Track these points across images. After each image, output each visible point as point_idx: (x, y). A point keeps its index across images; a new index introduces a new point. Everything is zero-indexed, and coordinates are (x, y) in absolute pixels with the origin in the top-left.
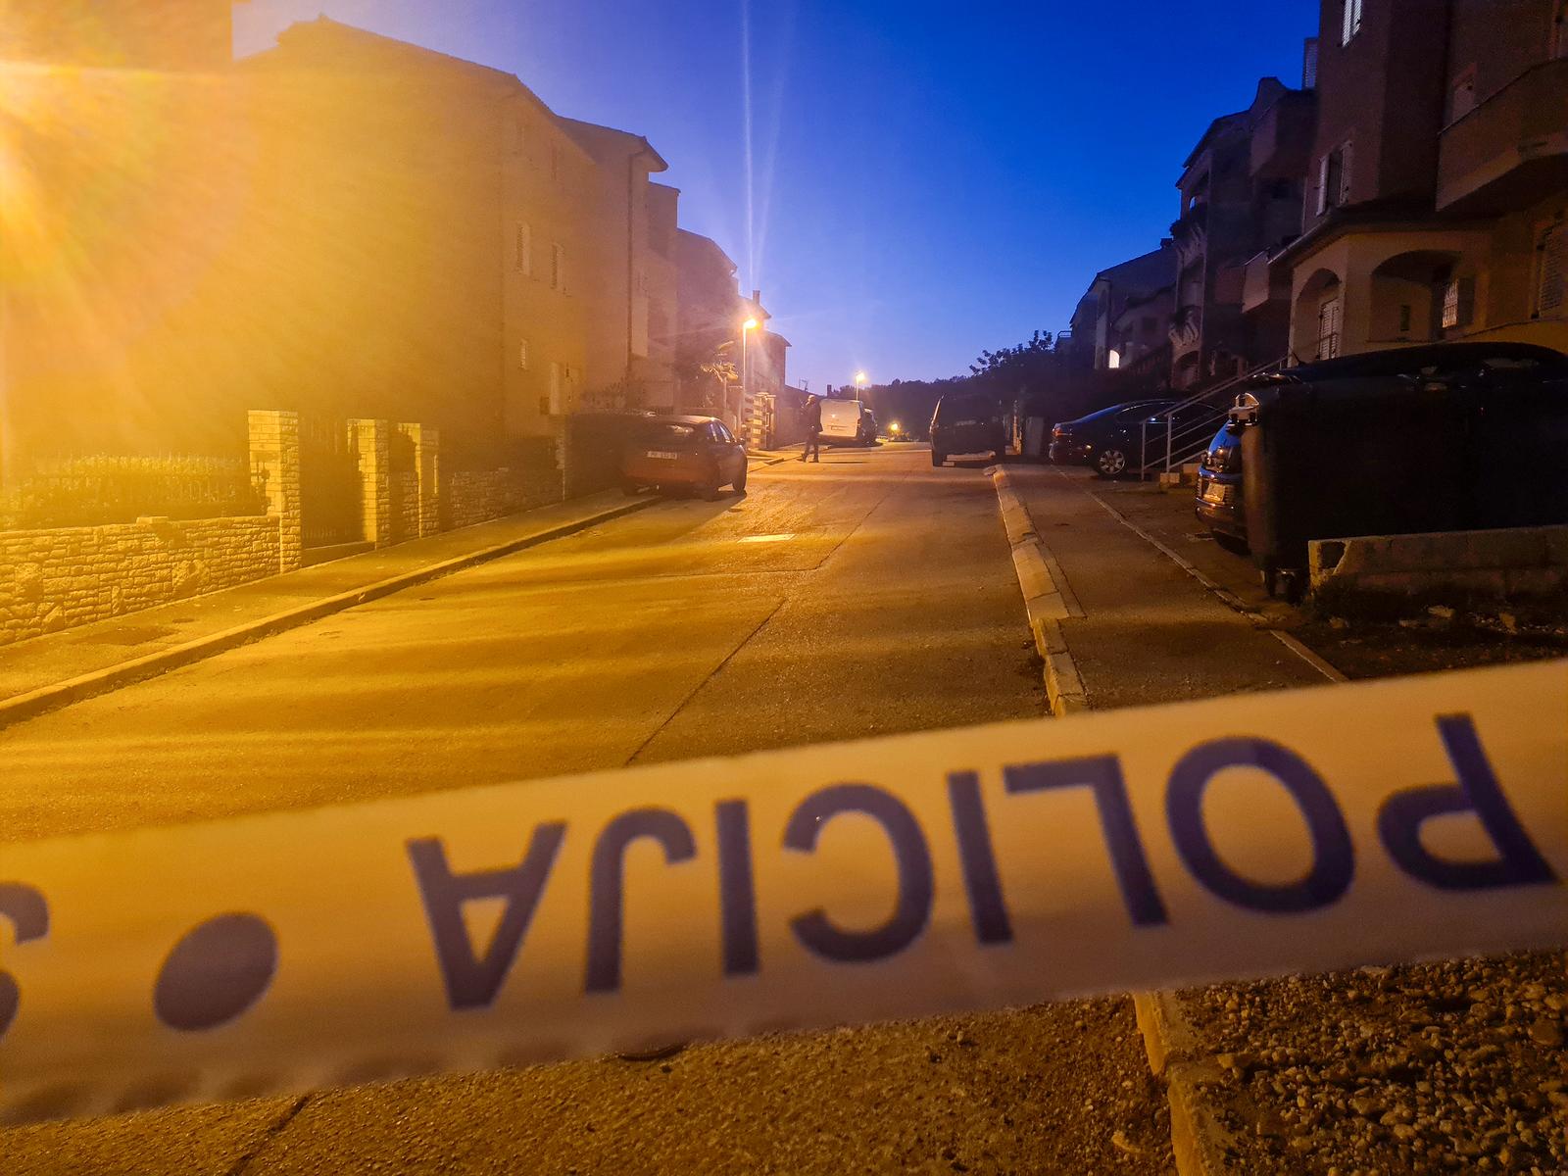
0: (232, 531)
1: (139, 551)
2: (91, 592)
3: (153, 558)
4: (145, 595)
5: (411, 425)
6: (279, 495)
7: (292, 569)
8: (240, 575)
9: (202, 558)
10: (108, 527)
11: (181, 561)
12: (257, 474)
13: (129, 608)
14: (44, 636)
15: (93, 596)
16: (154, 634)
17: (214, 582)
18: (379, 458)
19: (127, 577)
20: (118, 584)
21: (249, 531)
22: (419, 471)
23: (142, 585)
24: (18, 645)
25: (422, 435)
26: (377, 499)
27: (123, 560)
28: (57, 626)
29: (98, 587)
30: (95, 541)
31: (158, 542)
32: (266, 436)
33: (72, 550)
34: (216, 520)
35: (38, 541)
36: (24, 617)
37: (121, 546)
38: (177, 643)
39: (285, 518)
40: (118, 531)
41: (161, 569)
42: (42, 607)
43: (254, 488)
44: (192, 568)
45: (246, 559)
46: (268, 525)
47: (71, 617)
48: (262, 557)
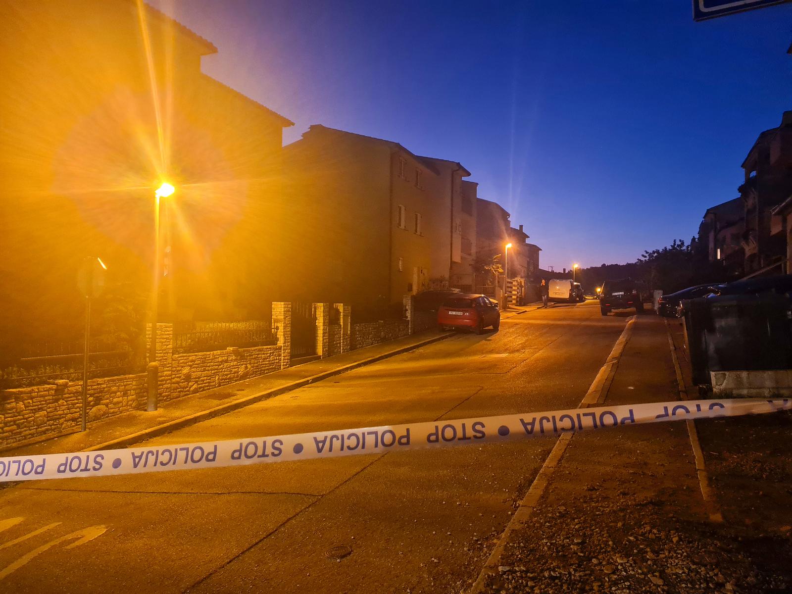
0: (263, 352)
1: (226, 361)
2: (209, 378)
3: (232, 364)
4: (228, 379)
5: (339, 304)
6: (282, 336)
7: (286, 368)
8: (265, 370)
9: (250, 364)
10: (216, 352)
11: (242, 365)
12: (274, 328)
13: (222, 384)
14: (190, 395)
15: (209, 379)
16: (229, 396)
17: (254, 373)
18: (324, 320)
19: (222, 372)
20: (218, 375)
21: (269, 352)
22: (342, 324)
23: (227, 375)
24: (181, 399)
25: (344, 309)
26: (323, 337)
27: (220, 365)
28: (196, 391)
29: (211, 376)
30: (211, 358)
31: (234, 358)
32: (278, 313)
33: (203, 361)
34: (256, 348)
35: (191, 358)
36: (183, 388)
37: (220, 359)
38: (237, 399)
39: (284, 346)
40: (219, 354)
41: (235, 368)
42: (190, 384)
43: (273, 334)
44: (246, 368)
45: (268, 364)
46: (277, 349)
47: (200, 388)
48: (274, 363)
